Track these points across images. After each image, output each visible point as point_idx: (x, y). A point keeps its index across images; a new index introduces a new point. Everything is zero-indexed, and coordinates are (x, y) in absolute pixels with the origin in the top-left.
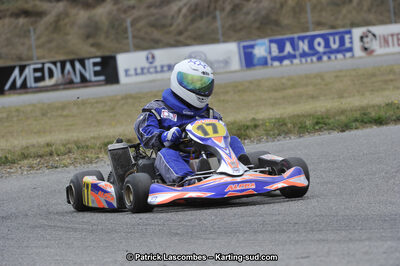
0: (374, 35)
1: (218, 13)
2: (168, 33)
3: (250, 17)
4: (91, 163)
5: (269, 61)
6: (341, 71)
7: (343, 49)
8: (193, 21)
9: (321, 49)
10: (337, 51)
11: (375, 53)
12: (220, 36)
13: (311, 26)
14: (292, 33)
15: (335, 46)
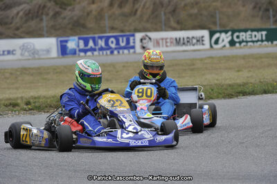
0: (150, 39)
1: (44, 17)
2: (9, 28)
3: (66, 21)
5: (77, 52)
6: (127, 63)
7: (128, 47)
8: (26, 21)
9: (113, 46)
10: (124, 48)
12: (45, 33)
13: (108, 30)
14: (95, 34)
15: (123, 44)
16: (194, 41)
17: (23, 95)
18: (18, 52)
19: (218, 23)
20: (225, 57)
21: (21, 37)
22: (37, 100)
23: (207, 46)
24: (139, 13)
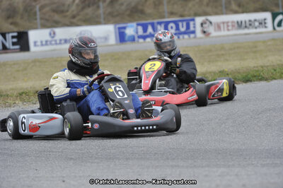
0: (211, 23)
1: (101, 4)
2: (65, 16)
3: (123, 8)
4: (10, 107)
5: (136, 39)
6: (187, 47)
7: (189, 32)
8: (83, 8)
9: (173, 31)
10: (185, 33)
11: (211, 35)
12: (102, 20)
13: (166, 15)
14: (154, 19)
15: (183, 29)
16: (257, 24)
19: (280, 4)
21: (77, 25)
23: (270, 28)
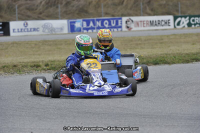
0: (132, 21)
1: (59, 5)
2: (35, 13)
3: (74, 8)
5: (82, 30)
6: (116, 38)
7: (117, 26)
8: (47, 8)
9: (107, 26)
10: (115, 27)
11: (132, 30)
12: (59, 16)
13: (103, 14)
14: (94, 17)
15: (113, 25)
16: (163, 23)
17: (44, 59)
18: (41, 29)
19: (180, 10)
20: (184, 34)
21: (43, 19)
22: (53, 63)
23: (172, 26)
24: (125, 3)
